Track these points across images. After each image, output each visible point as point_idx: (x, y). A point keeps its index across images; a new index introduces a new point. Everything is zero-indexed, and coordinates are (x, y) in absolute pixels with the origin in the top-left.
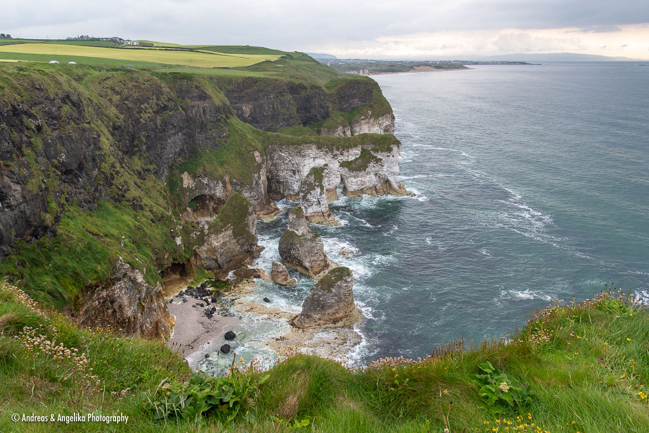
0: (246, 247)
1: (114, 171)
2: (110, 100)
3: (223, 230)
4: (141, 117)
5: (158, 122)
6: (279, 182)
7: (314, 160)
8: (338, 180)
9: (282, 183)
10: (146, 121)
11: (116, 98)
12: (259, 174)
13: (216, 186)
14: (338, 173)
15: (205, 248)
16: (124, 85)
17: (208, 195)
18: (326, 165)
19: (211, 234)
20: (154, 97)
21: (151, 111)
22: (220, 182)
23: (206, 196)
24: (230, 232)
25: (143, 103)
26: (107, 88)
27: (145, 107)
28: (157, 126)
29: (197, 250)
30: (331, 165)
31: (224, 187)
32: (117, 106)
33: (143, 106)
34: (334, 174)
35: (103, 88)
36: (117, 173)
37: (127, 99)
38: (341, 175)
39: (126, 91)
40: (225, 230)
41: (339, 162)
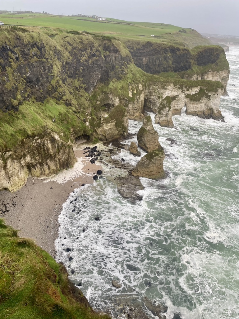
0: (121, 133)
1: (58, 85)
2: (66, 49)
3: (111, 122)
4: (81, 59)
5: (90, 62)
6: (150, 102)
7: (171, 92)
8: (183, 105)
9: (152, 103)
10: (83, 61)
11: (69, 48)
12: (140, 96)
13: (115, 100)
14: (183, 101)
15: (100, 129)
16: (75, 41)
17: (112, 104)
18: (178, 95)
19: (104, 123)
20: (89, 49)
21: (86, 55)
22: (118, 98)
23: (110, 104)
24: (114, 124)
25: (83, 52)
26: (66, 42)
27: (84, 54)
28: (89, 65)
29: (97, 130)
30: (180, 96)
31: (120, 101)
32: (69, 52)
33: (83, 53)
34: (181, 101)
35: (64, 42)
36: (60, 86)
37: (75, 48)
38: (185, 102)
39: (75, 44)
40: (112, 122)
41: (185, 94)
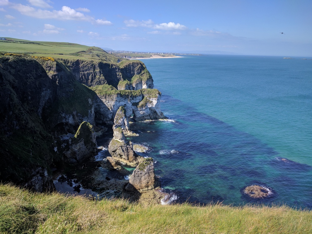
0: (91, 150)
1: (20, 112)
2: (10, 72)
3: (79, 141)
4: (27, 81)
5: (37, 83)
6: (101, 114)
7: (119, 102)
8: (132, 112)
9: (103, 114)
10: (30, 83)
11: (13, 71)
12: (91, 110)
13: (69, 117)
14: (131, 109)
15: (69, 152)
16: (17, 63)
17: (65, 123)
18: (125, 105)
19: (73, 144)
20: (34, 70)
21: (32, 78)
22: (71, 115)
23: (63, 123)
24: (83, 142)
25: (28, 74)
26: (7, 65)
27: (30, 76)
28: (36, 86)
29: (65, 153)
30: (128, 105)
31: (73, 118)
32: (14, 75)
34: (129, 109)
35: (5, 65)
36: (22, 113)
37: (19, 71)
38: (133, 109)
39: (18, 66)
41: (132, 103)
